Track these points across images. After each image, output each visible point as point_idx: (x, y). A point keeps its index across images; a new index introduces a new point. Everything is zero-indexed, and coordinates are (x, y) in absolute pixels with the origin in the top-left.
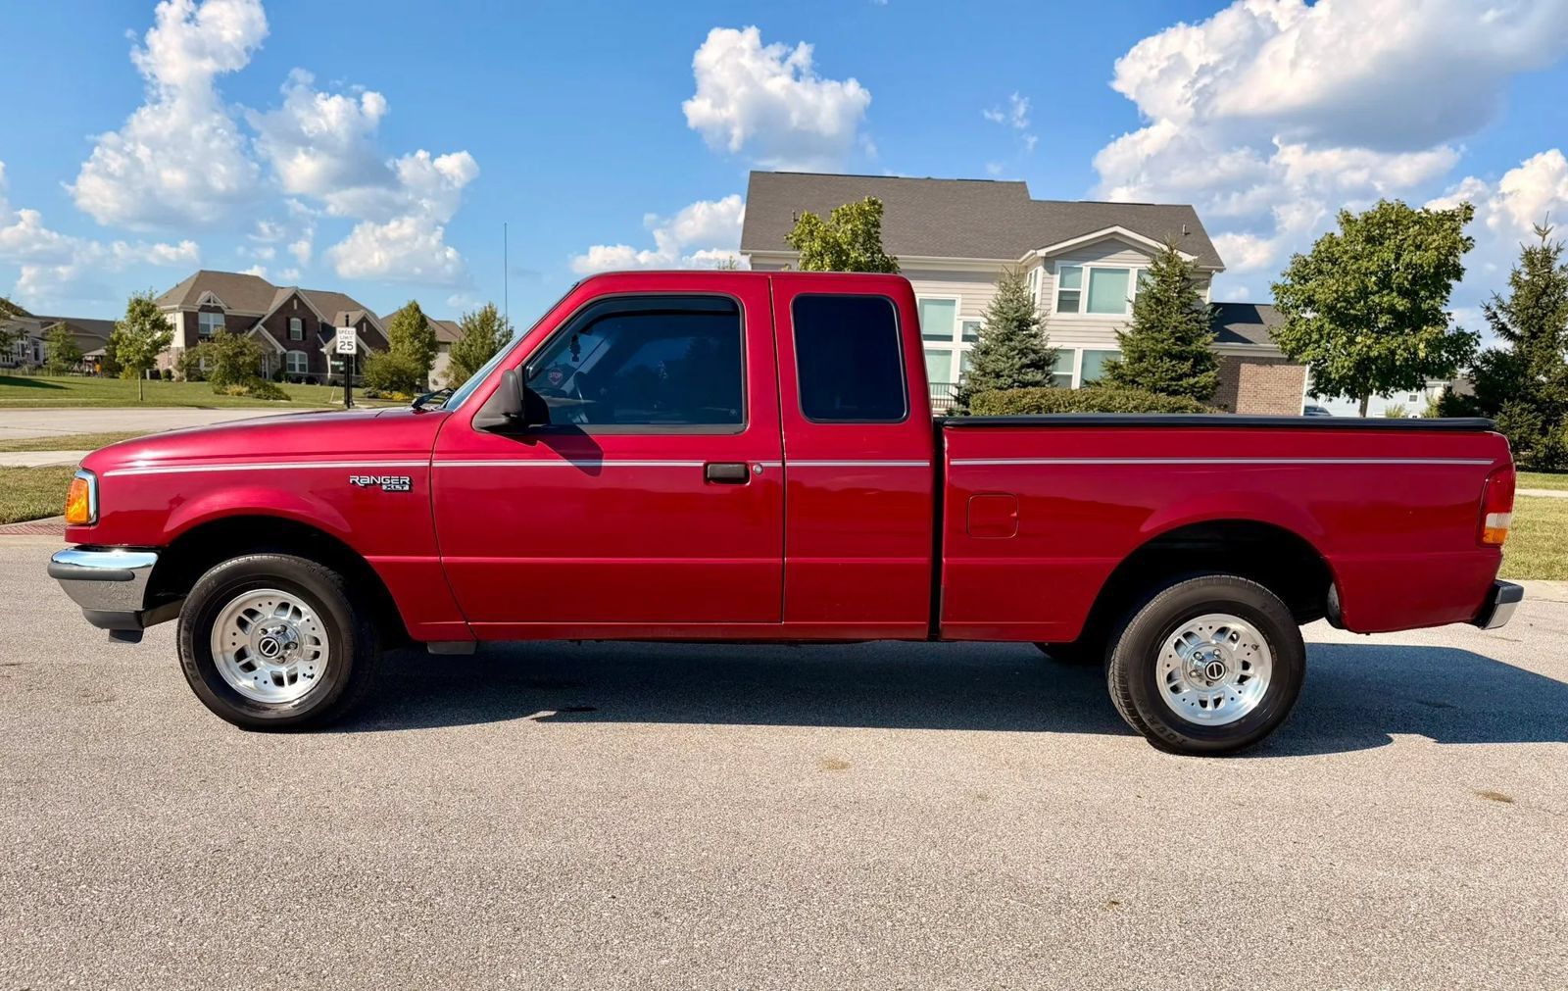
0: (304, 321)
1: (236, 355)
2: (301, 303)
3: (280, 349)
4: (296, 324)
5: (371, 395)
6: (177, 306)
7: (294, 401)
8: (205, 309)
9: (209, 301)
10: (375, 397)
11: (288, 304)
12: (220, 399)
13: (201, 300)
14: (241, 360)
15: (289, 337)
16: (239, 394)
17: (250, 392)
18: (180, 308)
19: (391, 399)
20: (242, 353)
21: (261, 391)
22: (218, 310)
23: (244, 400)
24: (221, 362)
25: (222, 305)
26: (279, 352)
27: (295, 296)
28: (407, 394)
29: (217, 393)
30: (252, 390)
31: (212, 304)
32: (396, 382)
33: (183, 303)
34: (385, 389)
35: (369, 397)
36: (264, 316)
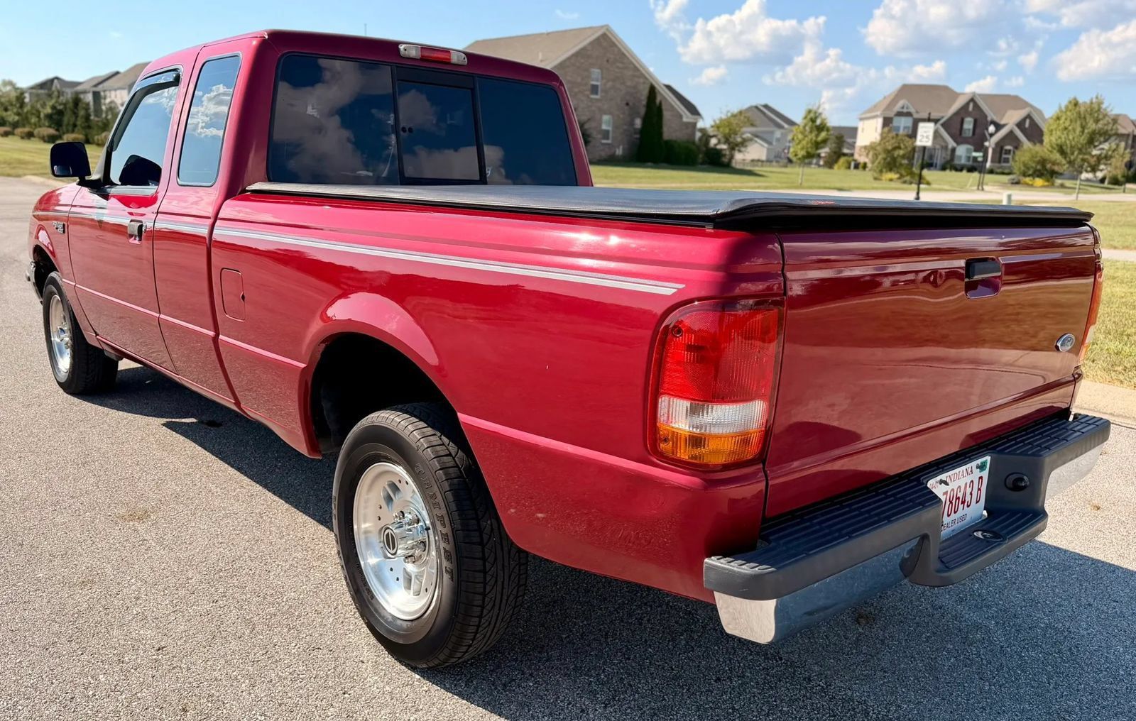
0: (975, 121)
1: (895, 148)
2: (976, 106)
3: (951, 143)
4: (968, 124)
5: (1014, 181)
6: (879, 113)
7: (934, 186)
8: (900, 114)
9: (903, 108)
10: (1018, 183)
11: (964, 108)
12: (876, 184)
13: (897, 108)
14: (896, 153)
15: (961, 134)
16: (891, 180)
17: (899, 178)
18: (881, 114)
19: (1031, 186)
20: (899, 148)
21: (908, 178)
22: (909, 114)
23: (893, 185)
24: (884, 156)
25: (912, 110)
26: (950, 147)
27: (972, 100)
28: (1048, 181)
29: (876, 179)
30: (902, 176)
31: (905, 110)
32: (1039, 171)
33: (884, 110)
34: (1029, 176)
35: (1013, 183)
36: (943, 117)
